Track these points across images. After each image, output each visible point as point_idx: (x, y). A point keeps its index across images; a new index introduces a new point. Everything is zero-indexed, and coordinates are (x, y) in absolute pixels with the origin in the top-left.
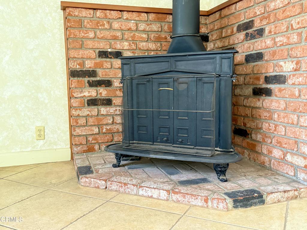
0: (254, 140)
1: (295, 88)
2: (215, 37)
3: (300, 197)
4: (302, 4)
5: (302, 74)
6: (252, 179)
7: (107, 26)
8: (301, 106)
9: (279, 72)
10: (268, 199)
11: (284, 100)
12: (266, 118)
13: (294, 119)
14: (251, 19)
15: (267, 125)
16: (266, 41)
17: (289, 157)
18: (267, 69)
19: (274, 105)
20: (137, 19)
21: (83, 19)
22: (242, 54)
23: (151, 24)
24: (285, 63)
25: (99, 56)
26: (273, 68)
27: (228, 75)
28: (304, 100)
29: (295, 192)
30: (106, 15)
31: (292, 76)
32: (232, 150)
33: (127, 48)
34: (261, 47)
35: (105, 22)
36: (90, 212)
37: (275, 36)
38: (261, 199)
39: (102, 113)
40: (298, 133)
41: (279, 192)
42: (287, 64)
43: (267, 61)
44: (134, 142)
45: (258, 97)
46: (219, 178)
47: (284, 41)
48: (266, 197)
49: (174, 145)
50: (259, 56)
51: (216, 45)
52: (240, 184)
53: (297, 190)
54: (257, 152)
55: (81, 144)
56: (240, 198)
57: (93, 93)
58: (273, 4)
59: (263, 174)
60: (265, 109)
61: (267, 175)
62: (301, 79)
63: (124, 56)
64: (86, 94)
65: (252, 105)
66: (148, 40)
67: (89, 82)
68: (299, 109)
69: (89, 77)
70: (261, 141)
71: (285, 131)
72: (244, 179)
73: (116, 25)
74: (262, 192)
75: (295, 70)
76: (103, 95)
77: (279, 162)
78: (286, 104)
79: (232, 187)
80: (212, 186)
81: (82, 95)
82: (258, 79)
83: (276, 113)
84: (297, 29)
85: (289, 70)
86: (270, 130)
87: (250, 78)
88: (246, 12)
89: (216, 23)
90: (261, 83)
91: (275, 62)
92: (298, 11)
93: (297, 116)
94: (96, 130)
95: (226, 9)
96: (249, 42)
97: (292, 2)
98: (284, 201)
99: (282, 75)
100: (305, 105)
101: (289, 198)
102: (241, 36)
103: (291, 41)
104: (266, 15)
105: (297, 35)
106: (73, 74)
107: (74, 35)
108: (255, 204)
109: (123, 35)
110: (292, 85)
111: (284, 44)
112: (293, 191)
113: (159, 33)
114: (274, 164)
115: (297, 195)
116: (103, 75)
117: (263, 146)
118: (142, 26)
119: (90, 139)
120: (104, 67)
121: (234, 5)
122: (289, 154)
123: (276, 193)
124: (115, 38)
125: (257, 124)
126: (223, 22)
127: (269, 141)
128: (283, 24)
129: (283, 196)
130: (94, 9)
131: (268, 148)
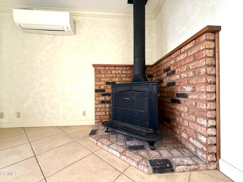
0: (172, 125)
1: (193, 101)
2: (155, 75)
3: (199, 169)
4: (195, 56)
5: (196, 93)
6: (169, 149)
7: (110, 73)
8: (197, 112)
9: (184, 92)
10: (176, 169)
11: (187, 107)
12: (178, 115)
13: (193, 118)
14: (169, 67)
15: (178, 118)
16: (176, 76)
17: (191, 140)
18: (177, 90)
19: (181, 109)
20: (122, 69)
21: (101, 70)
22: (166, 83)
23: (127, 71)
24: (186, 87)
25: (106, 84)
26: (180, 90)
27: (155, 93)
28: (199, 109)
29: (196, 166)
30: (109, 68)
31: (190, 94)
32: (158, 131)
33: (118, 81)
34: (174, 79)
35: (109, 71)
36: (80, 160)
37: (180, 73)
38: (172, 169)
39: (107, 106)
40: (196, 127)
41: (184, 165)
42: (187, 88)
43: (177, 86)
44: (116, 121)
45: (174, 103)
46: (150, 147)
47: (186, 76)
48: (175, 167)
49: (132, 125)
50: (173, 84)
51: (156, 79)
52: (161, 153)
53: (197, 165)
54: (174, 132)
55: (98, 119)
56: (157, 167)
57: (103, 98)
58: (179, 58)
59: (176, 146)
60: (177, 110)
61: (179, 148)
62: (196, 96)
63: (117, 83)
64: (101, 99)
65: (171, 107)
66: (126, 77)
67: (102, 94)
68: (196, 113)
69: (102, 92)
70: (176, 126)
71: (189, 124)
72: (164, 149)
73: (113, 72)
74: (173, 164)
75: (193, 91)
76: (107, 99)
77: (186, 141)
78: (188, 109)
79: (156, 155)
80: (144, 153)
81: (99, 99)
82: (173, 95)
83: (183, 113)
84: (192, 69)
85: (189, 91)
86: (180, 121)
87: (170, 94)
88: (167, 63)
89: (155, 70)
90: (175, 97)
91: (181, 86)
92: (192, 60)
93: (195, 117)
94: (104, 113)
95: (159, 63)
96: (168, 77)
97: (189, 55)
98: (188, 172)
99: (185, 93)
100: (199, 111)
101: (191, 169)
102: (165, 74)
103: (189, 76)
104: (176, 64)
105: (192, 72)
106: (96, 91)
107: (97, 76)
108: (168, 172)
109: (116, 75)
110: (191, 99)
111: (185, 78)
112: (194, 165)
113: (131, 74)
114: (183, 141)
115: (197, 168)
116: (107, 91)
117: (177, 129)
118: (124, 72)
119: (102, 117)
120: (108, 88)
121: (162, 61)
122: (191, 138)
123: (182, 166)
124: (113, 77)
125: (173, 117)
126: (158, 69)
127: (180, 127)
128: (184, 67)
129: (187, 168)
130: (105, 66)
131: (179, 131)
